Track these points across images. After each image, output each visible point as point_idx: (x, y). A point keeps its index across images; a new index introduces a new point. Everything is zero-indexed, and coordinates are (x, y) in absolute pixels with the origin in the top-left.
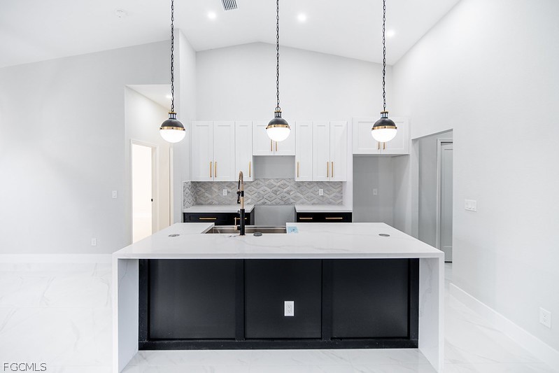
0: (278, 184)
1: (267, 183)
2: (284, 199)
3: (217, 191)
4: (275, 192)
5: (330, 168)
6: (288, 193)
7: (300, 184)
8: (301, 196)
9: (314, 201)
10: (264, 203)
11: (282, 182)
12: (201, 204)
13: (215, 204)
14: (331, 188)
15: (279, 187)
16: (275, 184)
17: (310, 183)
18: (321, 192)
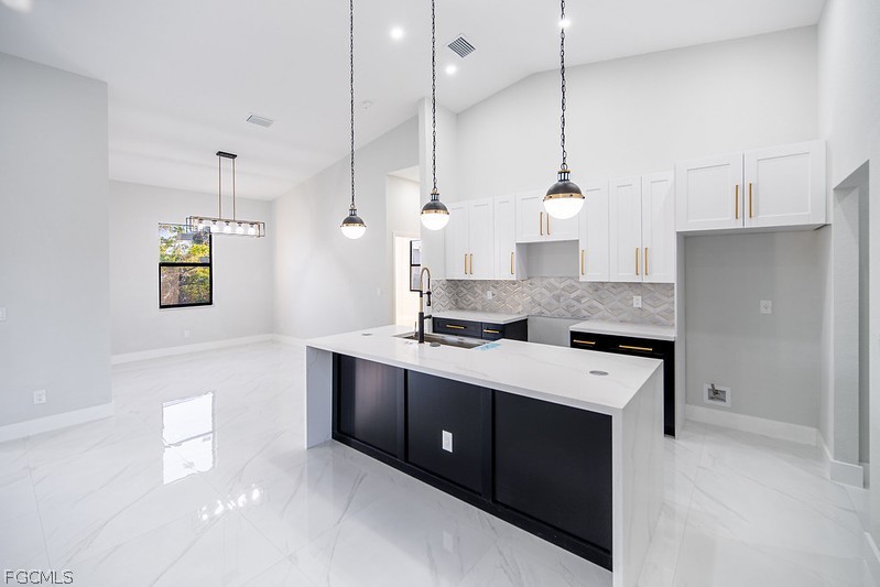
0: (562, 285)
1: (545, 283)
2: (572, 310)
3: (479, 291)
4: (557, 298)
5: (642, 258)
6: (578, 299)
7: (597, 287)
8: (600, 306)
9: (624, 316)
10: (540, 314)
11: (568, 282)
12: (462, 309)
13: (479, 311)
14: (657, 294)
15: (563, 289)
16: (557, 285)
17: (617, 285)
18: (637, 301)
